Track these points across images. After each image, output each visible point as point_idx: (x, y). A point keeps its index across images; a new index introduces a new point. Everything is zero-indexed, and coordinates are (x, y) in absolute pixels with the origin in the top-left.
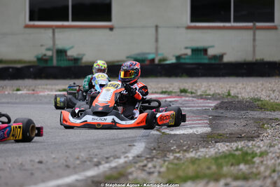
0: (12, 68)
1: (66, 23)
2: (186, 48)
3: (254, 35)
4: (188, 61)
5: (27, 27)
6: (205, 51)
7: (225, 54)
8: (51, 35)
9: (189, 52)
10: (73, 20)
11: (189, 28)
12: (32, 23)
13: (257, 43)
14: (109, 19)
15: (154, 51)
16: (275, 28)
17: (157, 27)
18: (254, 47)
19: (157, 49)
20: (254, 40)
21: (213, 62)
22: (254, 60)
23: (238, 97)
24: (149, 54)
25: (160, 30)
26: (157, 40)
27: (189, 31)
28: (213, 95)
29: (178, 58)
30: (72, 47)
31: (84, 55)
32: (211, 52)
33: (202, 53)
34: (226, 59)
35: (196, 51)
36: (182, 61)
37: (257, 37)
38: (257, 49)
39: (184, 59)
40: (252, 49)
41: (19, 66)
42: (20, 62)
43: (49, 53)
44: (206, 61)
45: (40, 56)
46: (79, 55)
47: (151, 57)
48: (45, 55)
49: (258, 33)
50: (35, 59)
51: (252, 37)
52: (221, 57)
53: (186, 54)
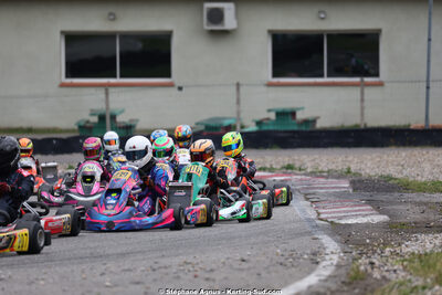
0: (56, 139)
1: (112, 81)
2: (269, 111)
3: (362, 94)
4: (271, 128)
5: (63, 85)
6: (293, 114)
7: (318, 118)
8: (103, 96)
9: (272, 116)
10: (122, 76)
11: (270, 85)
12: (69, 81)
13: (366, 104)
14: (168, 75)
15: (235, 115)
16: (381, 84)
17: (238, 85)
18: (362, 108)
19: (238, 113)
20: (362, 100)
21: (303, 128)
22: (362, 127)
23: (361, 175)
24: (225, 119)
25: (242, 89)
26: (238, 102)
27: (271, 88)
28: (328, 172)
29: (259, 123)
30: (122, 111)
31: (137, 120)
32: (300, 116)
33: (290, 117)
34: (320, 125)
35: (282, 115)
36: (265, 128)
37: (366, 98)
38: (366, 111)
39: (267, 124)
40: (359, 111)
41: (64, 136)
42: (55, 130)
43: (95, 119)
44: (295, 128)
45: (82, 124)
46: (131, 120)
47: (226, 123)
48: (88, 122)
49: (367, 91)
50: (76, 127)
51: (359, 98)
52: (314, 121)
53: (268, 119)
